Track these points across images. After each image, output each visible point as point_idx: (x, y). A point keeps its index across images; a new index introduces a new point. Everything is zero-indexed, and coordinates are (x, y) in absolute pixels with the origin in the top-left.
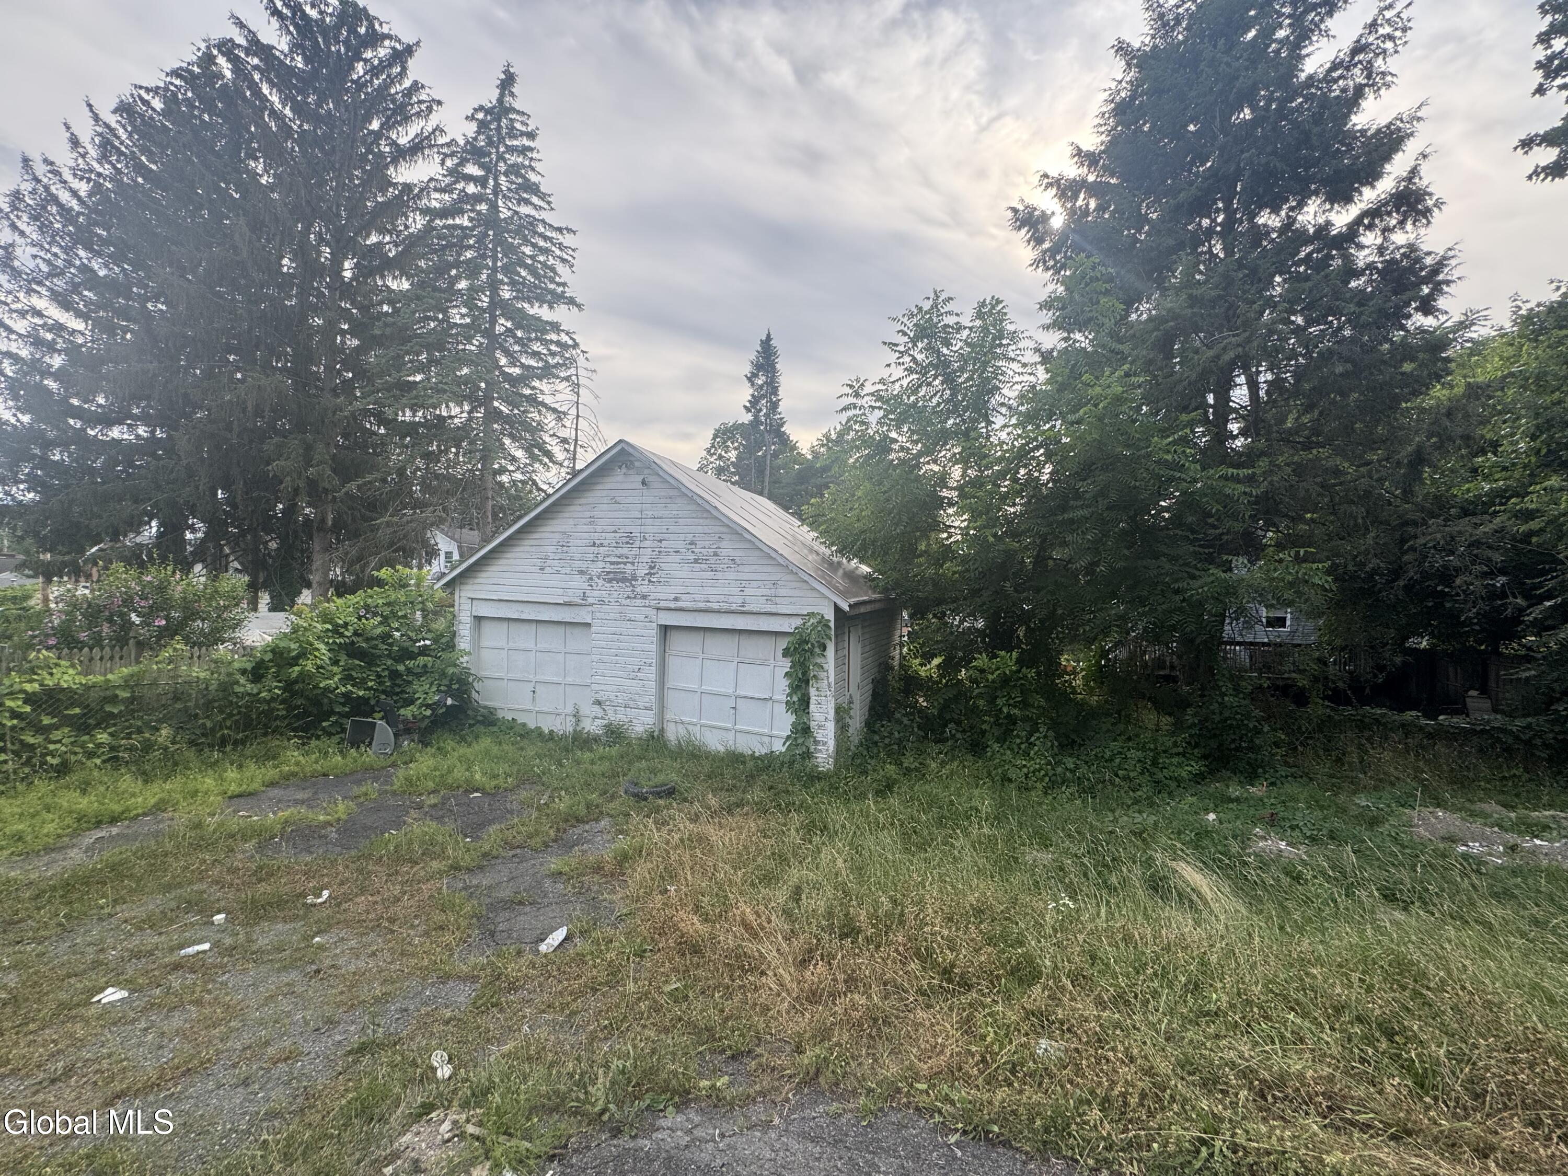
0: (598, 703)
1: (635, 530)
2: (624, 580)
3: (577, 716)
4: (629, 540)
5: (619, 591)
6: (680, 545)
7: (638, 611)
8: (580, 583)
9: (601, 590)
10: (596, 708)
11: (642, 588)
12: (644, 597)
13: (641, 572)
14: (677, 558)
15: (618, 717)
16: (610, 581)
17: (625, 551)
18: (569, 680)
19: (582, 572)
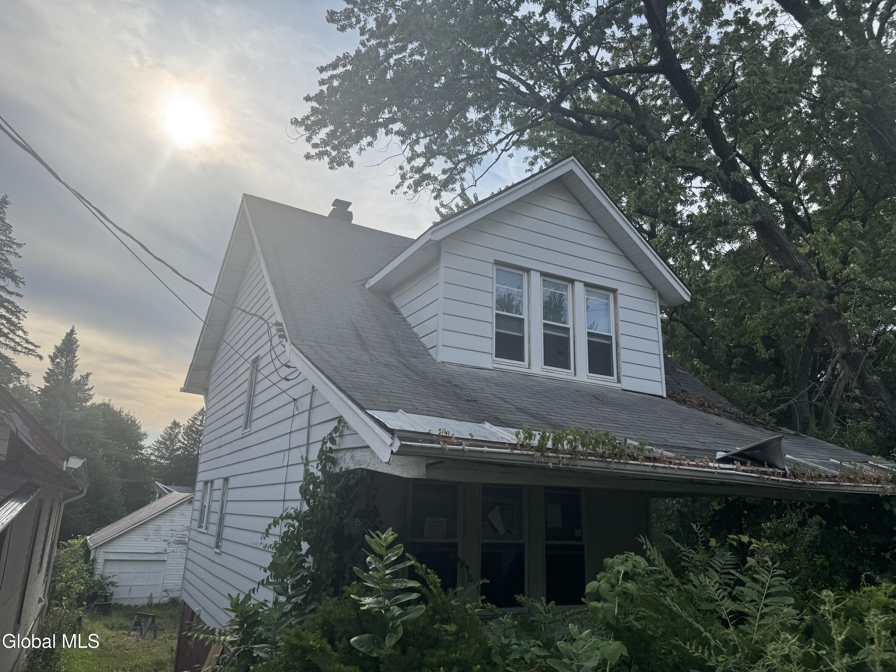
0: (166, 591)
2: (184, 544)
3: (151, 597)
5: (180, 548)
8: (164, 545)
9: (174, 547)
10: (165, 594)
15: (175, 595)
16: (178, 544)
17: (186, 533)
18: (150, 583)
19: (165, 541)
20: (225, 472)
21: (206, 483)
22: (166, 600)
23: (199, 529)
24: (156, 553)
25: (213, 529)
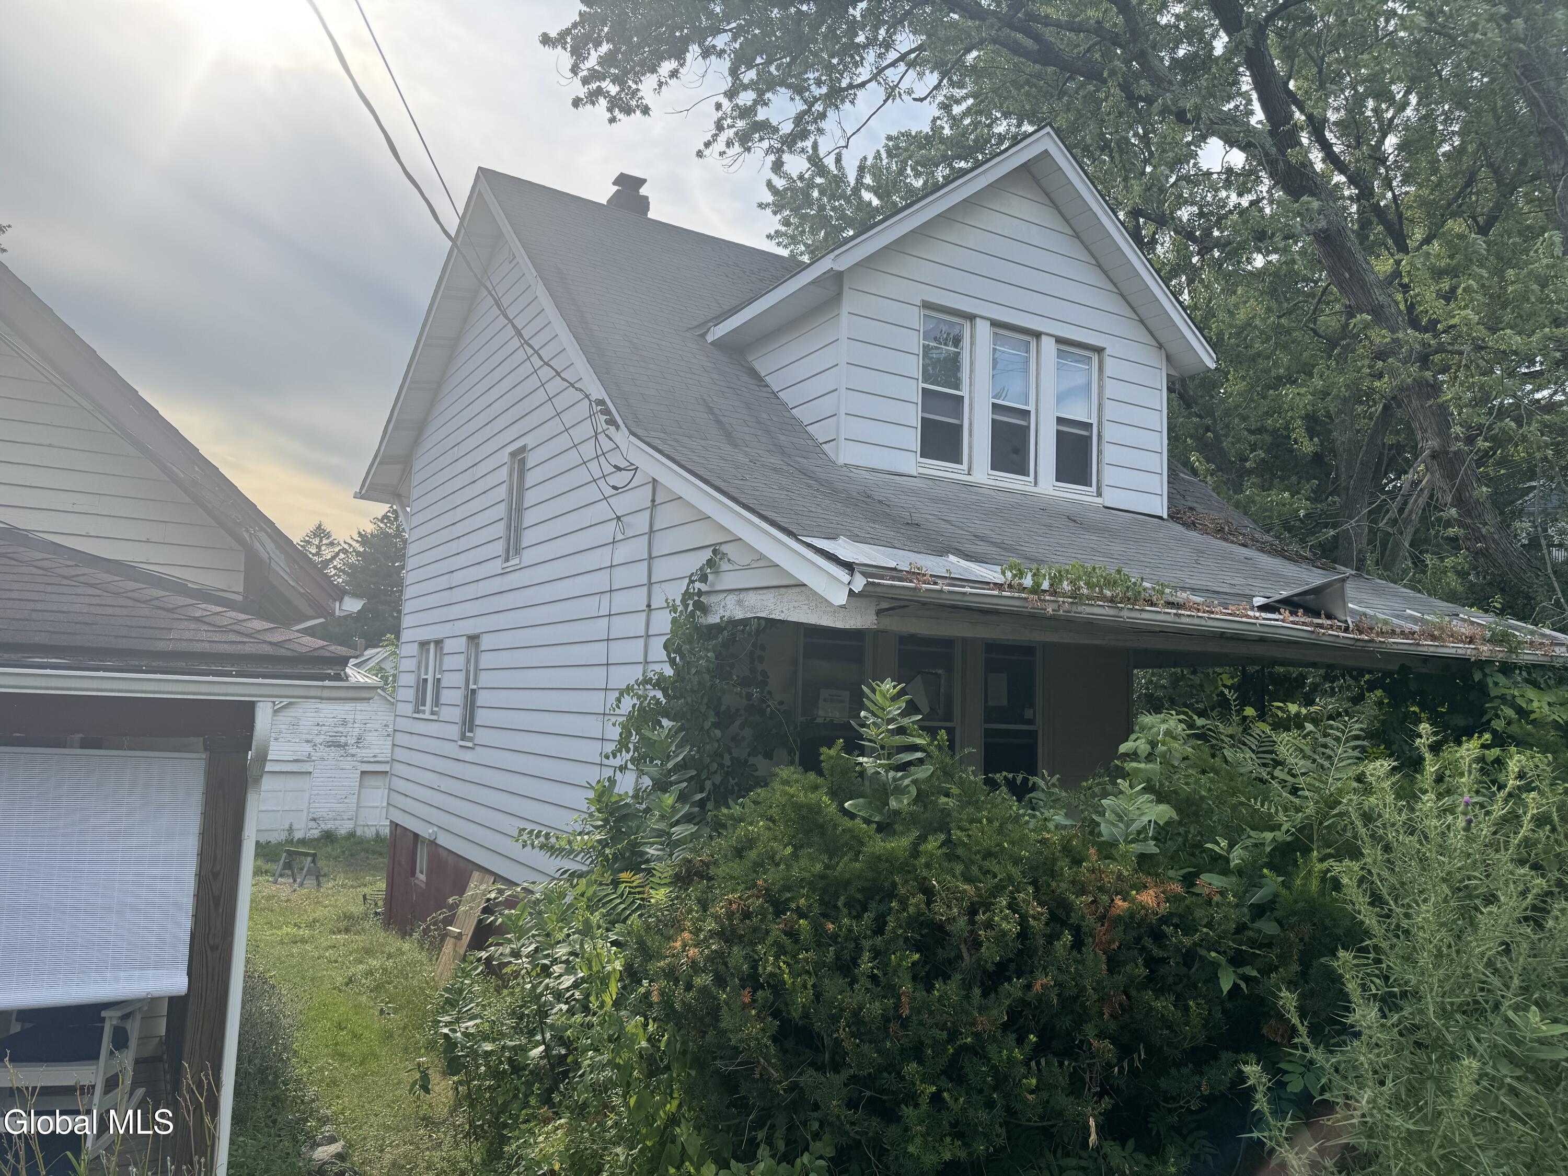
0: (314, 820)
1: (350, 717)
2: (339, 746)
3: (290, 830)
4: (344, 723)
5: (334, 753)
6: (377, 726)
7: (347, 764)
8: (308, 748)
9: (322, 752)
10: (313, 824)
11: (353, 751)
12: (353, 756)
13: (351, 741)
14: (376, 734)
15: (329, 826)
16: (329, 746)
17: (341, 729)
18: (287, 808)
19: (308, 741)
20: (470, 627)
21: (423, 645)
22: (316, 833)
23: (416, 715)
24: (295, 761)
25: (455, 714)
